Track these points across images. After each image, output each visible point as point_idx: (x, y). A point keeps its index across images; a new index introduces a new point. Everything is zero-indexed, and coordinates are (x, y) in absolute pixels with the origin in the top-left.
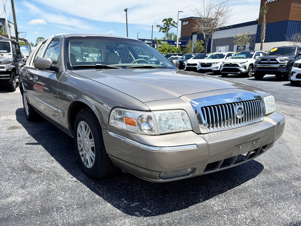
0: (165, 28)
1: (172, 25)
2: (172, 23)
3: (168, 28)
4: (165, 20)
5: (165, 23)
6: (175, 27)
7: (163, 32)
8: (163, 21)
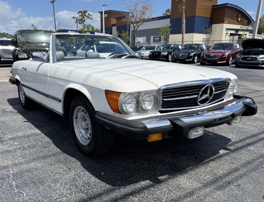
0: (81, 20)
1: (87, 16)
2: (87, 14)
3: (84, 19)
4: (80, 12)
5: (81, 15)
6: (91, 18)
7: (79, 23)
8: (78, 13)
